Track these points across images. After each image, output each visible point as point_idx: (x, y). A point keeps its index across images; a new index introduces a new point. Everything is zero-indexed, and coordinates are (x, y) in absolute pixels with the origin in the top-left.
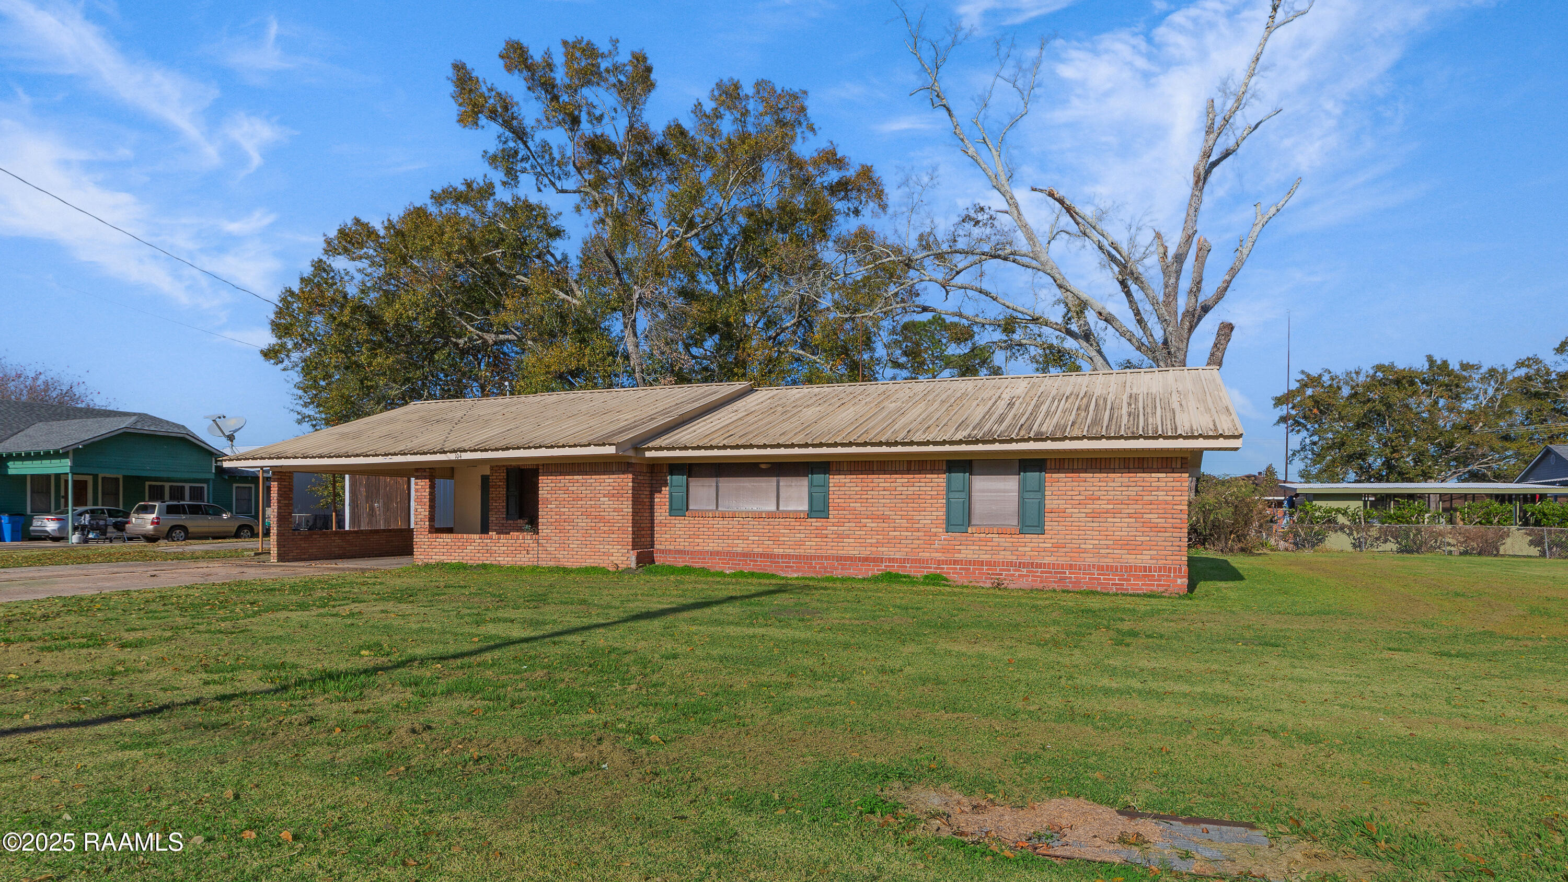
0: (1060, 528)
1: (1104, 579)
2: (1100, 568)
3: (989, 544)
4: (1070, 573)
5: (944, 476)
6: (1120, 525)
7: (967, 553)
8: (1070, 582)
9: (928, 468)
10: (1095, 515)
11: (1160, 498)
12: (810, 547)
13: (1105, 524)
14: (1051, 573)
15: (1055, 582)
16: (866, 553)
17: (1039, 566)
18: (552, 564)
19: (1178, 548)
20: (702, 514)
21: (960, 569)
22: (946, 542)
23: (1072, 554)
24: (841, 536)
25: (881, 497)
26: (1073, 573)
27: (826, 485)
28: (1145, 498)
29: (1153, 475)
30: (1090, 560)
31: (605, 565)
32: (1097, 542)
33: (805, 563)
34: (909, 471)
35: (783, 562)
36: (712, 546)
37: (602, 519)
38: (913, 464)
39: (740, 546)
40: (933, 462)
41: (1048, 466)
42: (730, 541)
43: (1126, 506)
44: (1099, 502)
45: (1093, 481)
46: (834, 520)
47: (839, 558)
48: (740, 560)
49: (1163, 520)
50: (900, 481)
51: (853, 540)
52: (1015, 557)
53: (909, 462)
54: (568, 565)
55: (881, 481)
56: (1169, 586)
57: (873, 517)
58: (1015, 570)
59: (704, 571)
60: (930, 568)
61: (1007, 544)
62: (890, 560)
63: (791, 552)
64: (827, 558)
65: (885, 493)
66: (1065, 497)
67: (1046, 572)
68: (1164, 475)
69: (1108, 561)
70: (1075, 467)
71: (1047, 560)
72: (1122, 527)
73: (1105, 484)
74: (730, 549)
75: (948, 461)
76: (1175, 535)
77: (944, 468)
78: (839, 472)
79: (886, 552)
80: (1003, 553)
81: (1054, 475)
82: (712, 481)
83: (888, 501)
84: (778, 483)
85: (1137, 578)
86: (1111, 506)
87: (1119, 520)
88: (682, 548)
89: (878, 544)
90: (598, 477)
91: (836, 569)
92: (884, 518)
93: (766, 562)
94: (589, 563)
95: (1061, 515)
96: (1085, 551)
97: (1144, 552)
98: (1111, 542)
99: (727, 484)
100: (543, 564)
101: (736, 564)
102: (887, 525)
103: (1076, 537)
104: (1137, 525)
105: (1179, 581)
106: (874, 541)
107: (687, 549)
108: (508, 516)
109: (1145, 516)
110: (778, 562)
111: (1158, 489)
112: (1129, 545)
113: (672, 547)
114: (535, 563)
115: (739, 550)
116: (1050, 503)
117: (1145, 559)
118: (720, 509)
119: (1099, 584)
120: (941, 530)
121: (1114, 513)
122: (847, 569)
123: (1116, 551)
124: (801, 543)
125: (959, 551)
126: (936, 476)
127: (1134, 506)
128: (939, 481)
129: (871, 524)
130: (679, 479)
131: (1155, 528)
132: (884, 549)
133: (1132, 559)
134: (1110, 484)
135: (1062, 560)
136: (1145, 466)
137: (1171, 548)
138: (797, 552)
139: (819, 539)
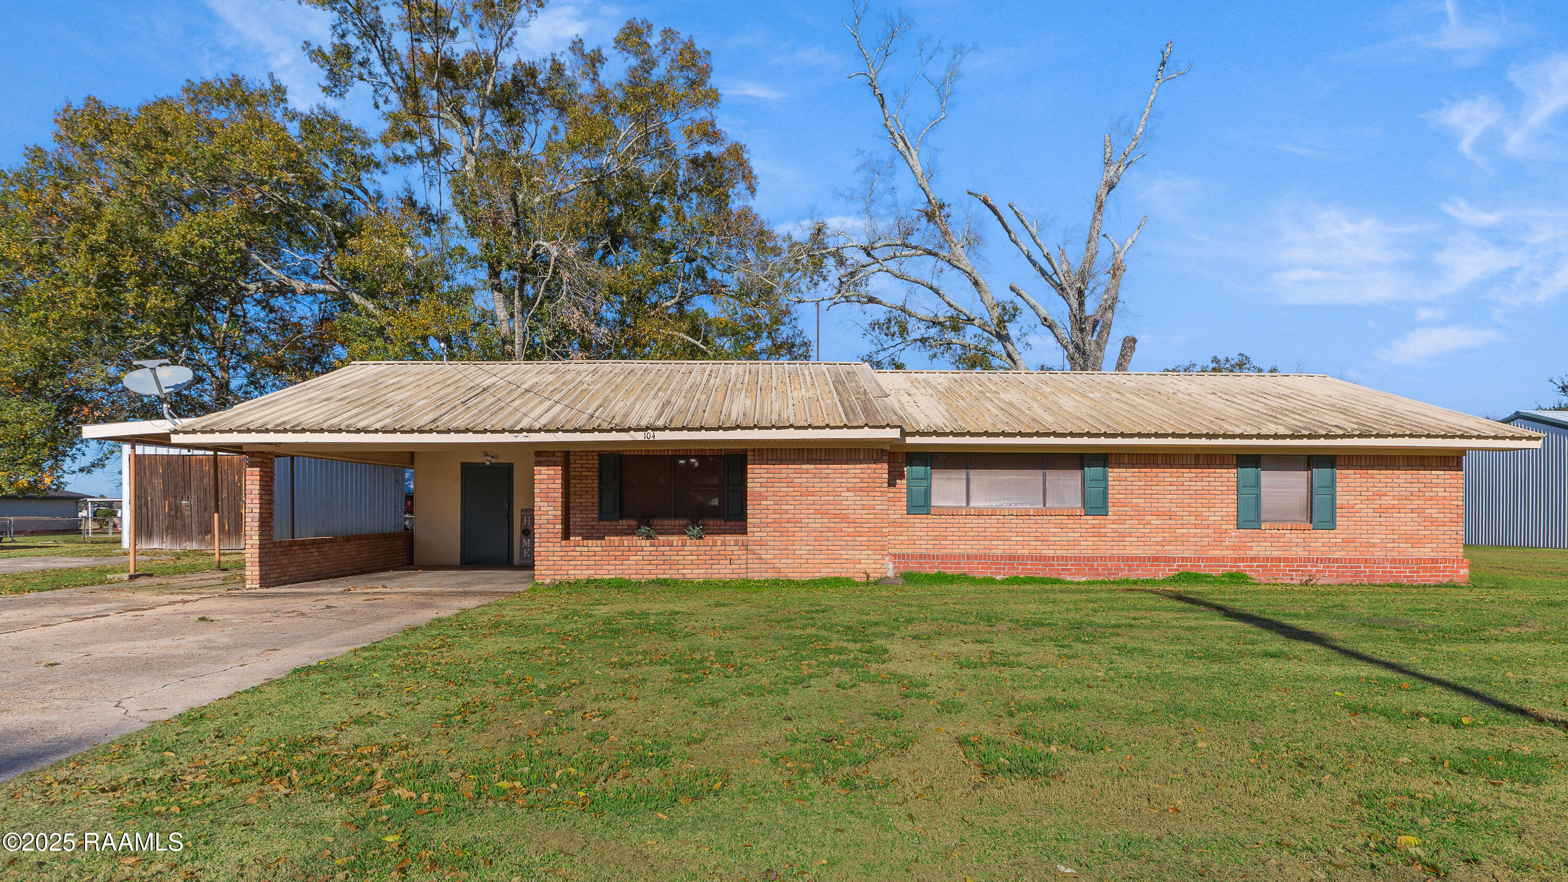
0: (1349, 523)
1: (1396, 572)
2: (1393, 561)
3: (1281, 540)
4: (1365, 567)
5: (1235, 471)
6: (1404, 520)
7: (1260, 549)
8: (1364, 576)
9: (1218, 462)
10: (1382, 511)
11: (1440, 494)
12: (1086, 547)
13: (1391, 519)
14: (1347, 567)
15: (1351, 576)
16: (1152, 552)
17: (1336, 561)
18: (770, 575)
19: (1455, 541)
20: (952, 512)
21: (1257, 566)
22: (1238, 540)
23: (1361, 549)
24: (1122, 535)
25: (1167, 492)
26: (1368, 567)
27: (1105, 478)
28: (1427, 494)
29: (1433, 472)
30: (1378, 554)
31: (848, 575)
32: (1384, 536)
33: (1085, 565)
34: (1197, 466)
35: (1059, 565)
36: (964, 548)
37: (845, 519)
38: (1201, 458)
39: (1001, 548)
40: (1223, 456)
41: (1338, 463)
42: (987, 543)
43: (1409, 502)
44: (1386, 498)
45: (1380, 478)
46: (1113, 518)
47: (1125, 559)
48: (1005, 564)
49: (1442, 515)
50: (1188, 475)
51: (1136, 539)
52: (1307, 553)
53: (1197, 456)
54: (795, 576)
55: (1167, 475)
56: (1453, 576)
57: (1157, 514)
58: (1313, 566)
59: (962, 578)
60: (1226, 566)
61: (1299, 540)
62: (1184, 559)
63: (1064, 553)
64: (1112, 558)
65: (1171, 488)
66: (1354, 493)
67: (1342, 567)
68: (1442, 472)
69: (1394, 555)
70: (1363, 464)
71: (1338, 555)
72: (1406, 522)
73: (1390, 481)
74: (986, 551)
75: (1237, 455)
76: (1452, 528)
77: (1235, 462)
78: (1119, 465)
79: (1172, 550)
80: (1294, 549)
81: (1344, 472)
82: (961, 474)
83: (1175, 497)
84: (1044, 476)
85: (1425, 569)
86: (1397, 502)
87: (1403, 515)
88: (924, 551)
89: (1164, 542)
90: (838, 466)
91: (1124, 570)
92: (1171, 515)
93: (1038, 565)
94: (825, 572)
95: (1351, 510)
96: (1373, 545)
97: (1427, 545)
98: (1397, 537)
99: (980, 478)
100: (755, 576)
101: (1000, 569)
102: (1173, 522)
103: (1365, 532)
104: (1420, 519)
105: (1462, 572)
106: (1161, 539)
107: (931, 552)
108: (602, 516)
109: (1427, 511)
110: (1053, 565)
111: (1438, 486)
112: (1413, 539)
113: (910, 551)
114: (743, 576)
115: (999, 552)
116: (1340, 499)
117: (1426, 552)
118: (972, 504)
119: (1392, 577)
120: (1232, 527)
121: (1399, 509)
122: (1134, 570)
123: (1401, 545)
124: (1076, 543)
125: (1251, 548)
126: (1226, 471)
127: (1417, 502)
128: (1229, 475)
129: (1155, 521)
130: (919, 470)
131: (1434, 522)
132: (1171, 548)
133: (1416, 553)
134: (1396, 481)
135: (1353, 555)
136: (1426, 464)
137: (1449, 541)
138: (1071, 553)
139: (1097, 539)
